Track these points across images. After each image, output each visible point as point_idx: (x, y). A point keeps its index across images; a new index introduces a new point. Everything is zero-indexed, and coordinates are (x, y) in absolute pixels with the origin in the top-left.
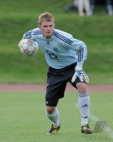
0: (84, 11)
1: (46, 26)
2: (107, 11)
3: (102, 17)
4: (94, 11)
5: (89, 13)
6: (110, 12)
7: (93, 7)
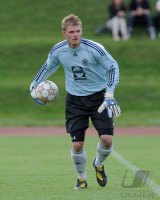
0: (120, 34)
1: (72, 32)
2: (148, 34)
3: (143, 42)
4: (132, 34)
5: (126, 37)
6: (153, 35)
7: (131, 29)
